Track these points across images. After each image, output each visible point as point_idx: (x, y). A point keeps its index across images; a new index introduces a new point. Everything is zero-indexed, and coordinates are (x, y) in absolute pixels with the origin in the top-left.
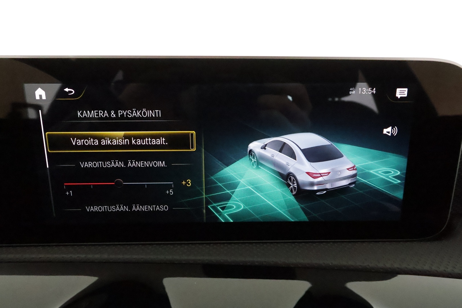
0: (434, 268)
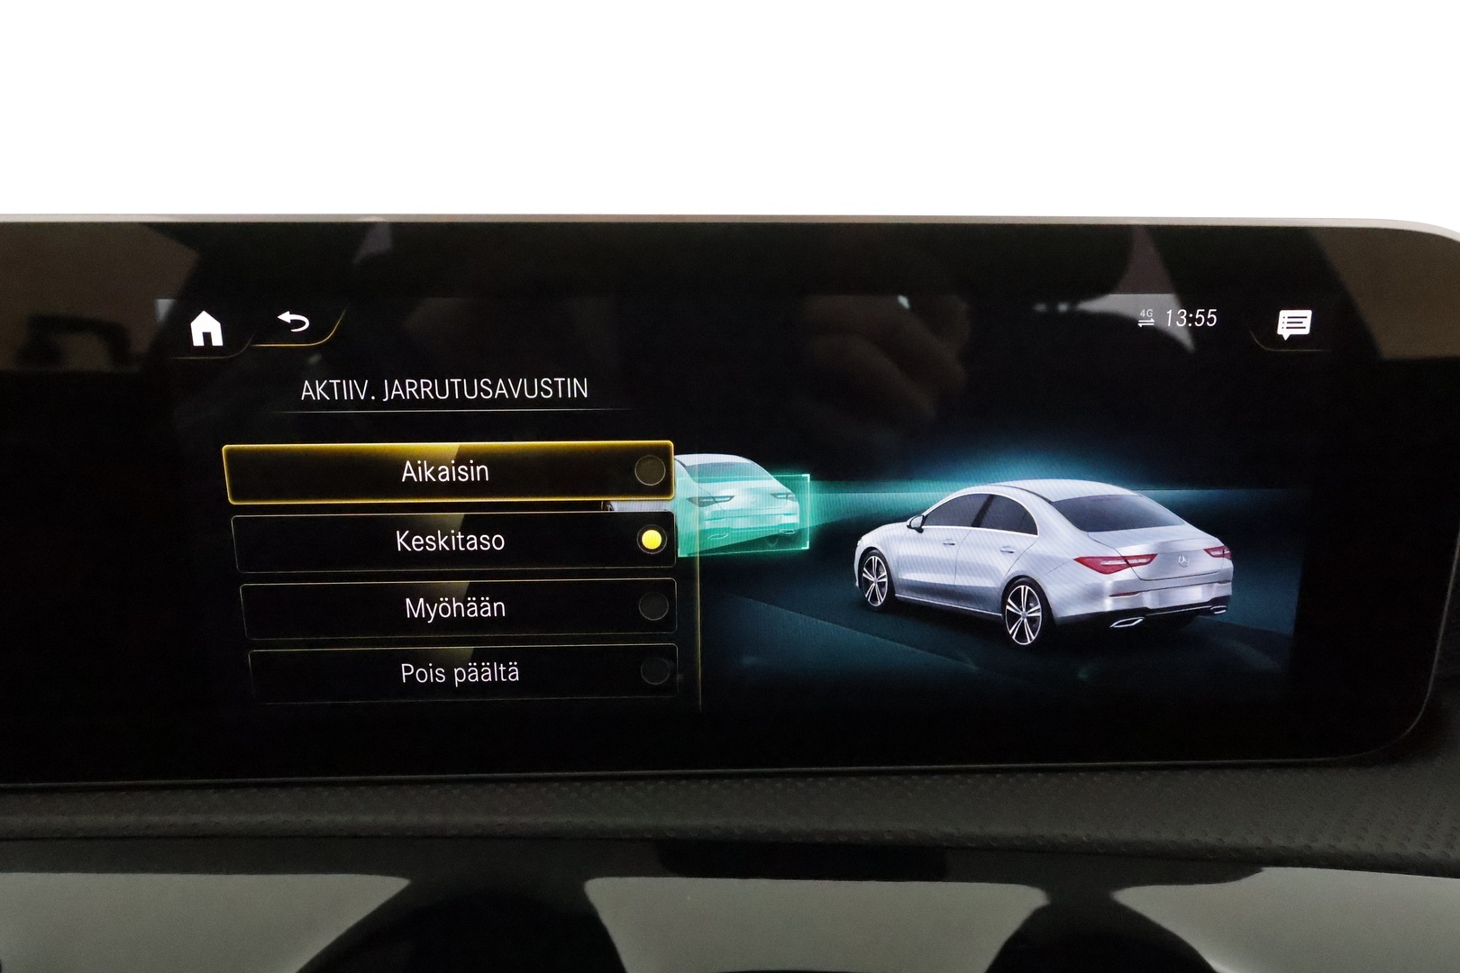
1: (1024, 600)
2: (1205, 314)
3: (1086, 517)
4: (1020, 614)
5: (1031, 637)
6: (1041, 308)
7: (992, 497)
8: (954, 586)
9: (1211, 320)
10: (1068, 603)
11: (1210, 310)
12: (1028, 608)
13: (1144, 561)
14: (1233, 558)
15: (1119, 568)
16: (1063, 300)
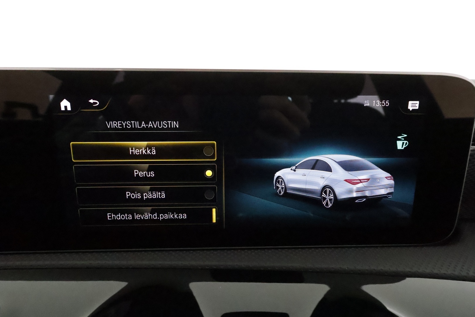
0: (443, 271)
1: (328, 193)
2: (385, 102)
3: (347, 166)
4: (327, 197)
5: (330, 205)
6: (336, 101)
7: (317, 160)
8: (306, 188)
9: (387, 104)
10: (342, 194)
11: (387, 101)
12: (329, 196)
13: (366, 181)
14: (394, 180)
15: (358, 183)
16: (343, 99)
